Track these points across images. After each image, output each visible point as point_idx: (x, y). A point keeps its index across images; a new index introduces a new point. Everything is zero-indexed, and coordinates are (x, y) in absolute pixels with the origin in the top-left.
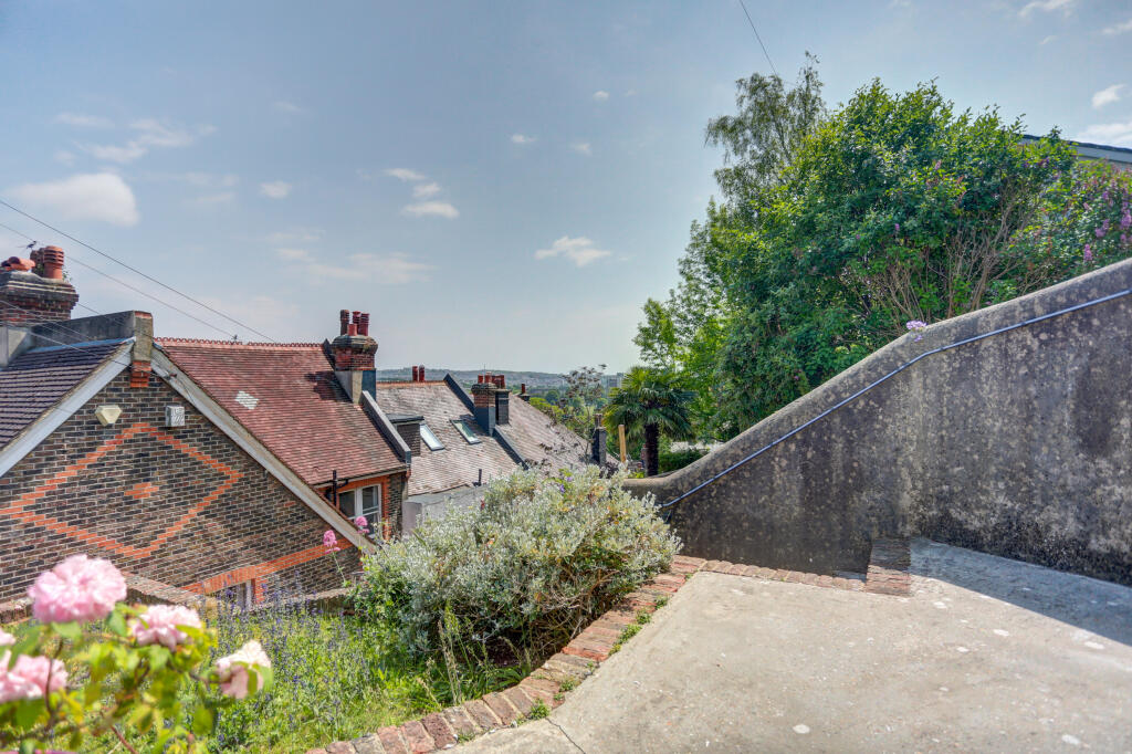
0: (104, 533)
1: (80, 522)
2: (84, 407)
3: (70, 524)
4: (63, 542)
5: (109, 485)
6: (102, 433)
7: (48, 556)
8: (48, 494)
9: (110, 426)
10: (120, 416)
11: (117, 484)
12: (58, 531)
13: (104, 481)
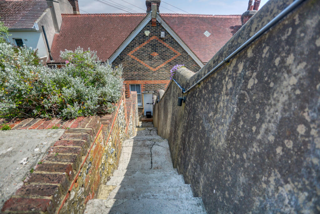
0: (146, 63)
1: (141, 59)
2: (142, 31)
3: (140, 59)
4: (138, 63)
5: (147, 52)
6: (146, 38)
7: (136, 66)
8: (135, 52)
9: (147, 36)
10: (150, 34)
11: (149, 52)
12: (138, 61)
13: (146, 50)
